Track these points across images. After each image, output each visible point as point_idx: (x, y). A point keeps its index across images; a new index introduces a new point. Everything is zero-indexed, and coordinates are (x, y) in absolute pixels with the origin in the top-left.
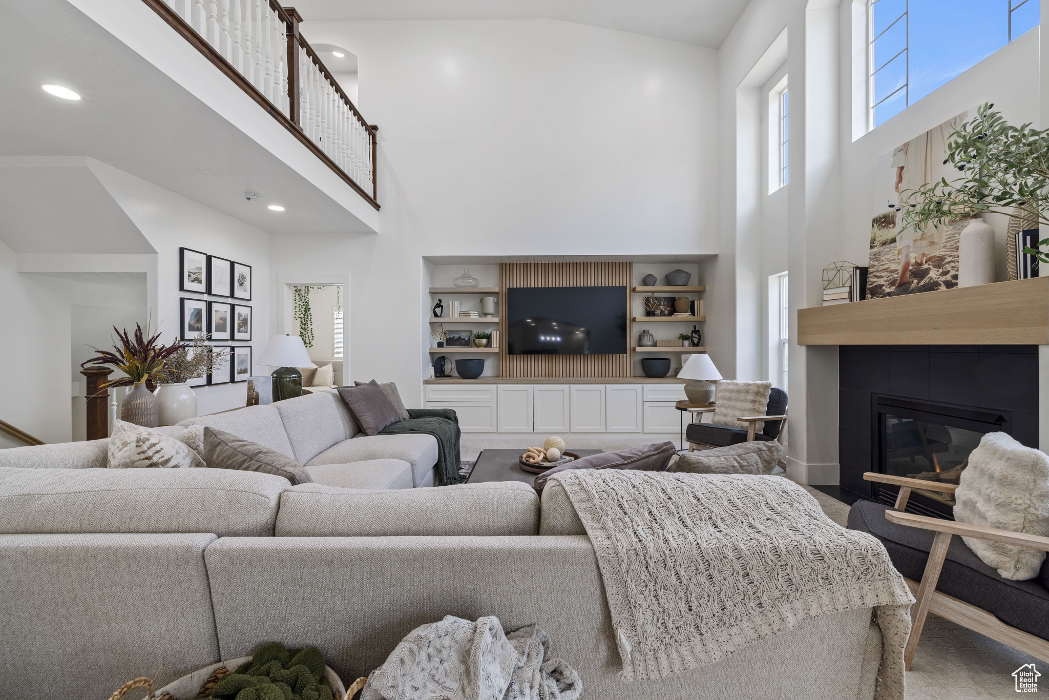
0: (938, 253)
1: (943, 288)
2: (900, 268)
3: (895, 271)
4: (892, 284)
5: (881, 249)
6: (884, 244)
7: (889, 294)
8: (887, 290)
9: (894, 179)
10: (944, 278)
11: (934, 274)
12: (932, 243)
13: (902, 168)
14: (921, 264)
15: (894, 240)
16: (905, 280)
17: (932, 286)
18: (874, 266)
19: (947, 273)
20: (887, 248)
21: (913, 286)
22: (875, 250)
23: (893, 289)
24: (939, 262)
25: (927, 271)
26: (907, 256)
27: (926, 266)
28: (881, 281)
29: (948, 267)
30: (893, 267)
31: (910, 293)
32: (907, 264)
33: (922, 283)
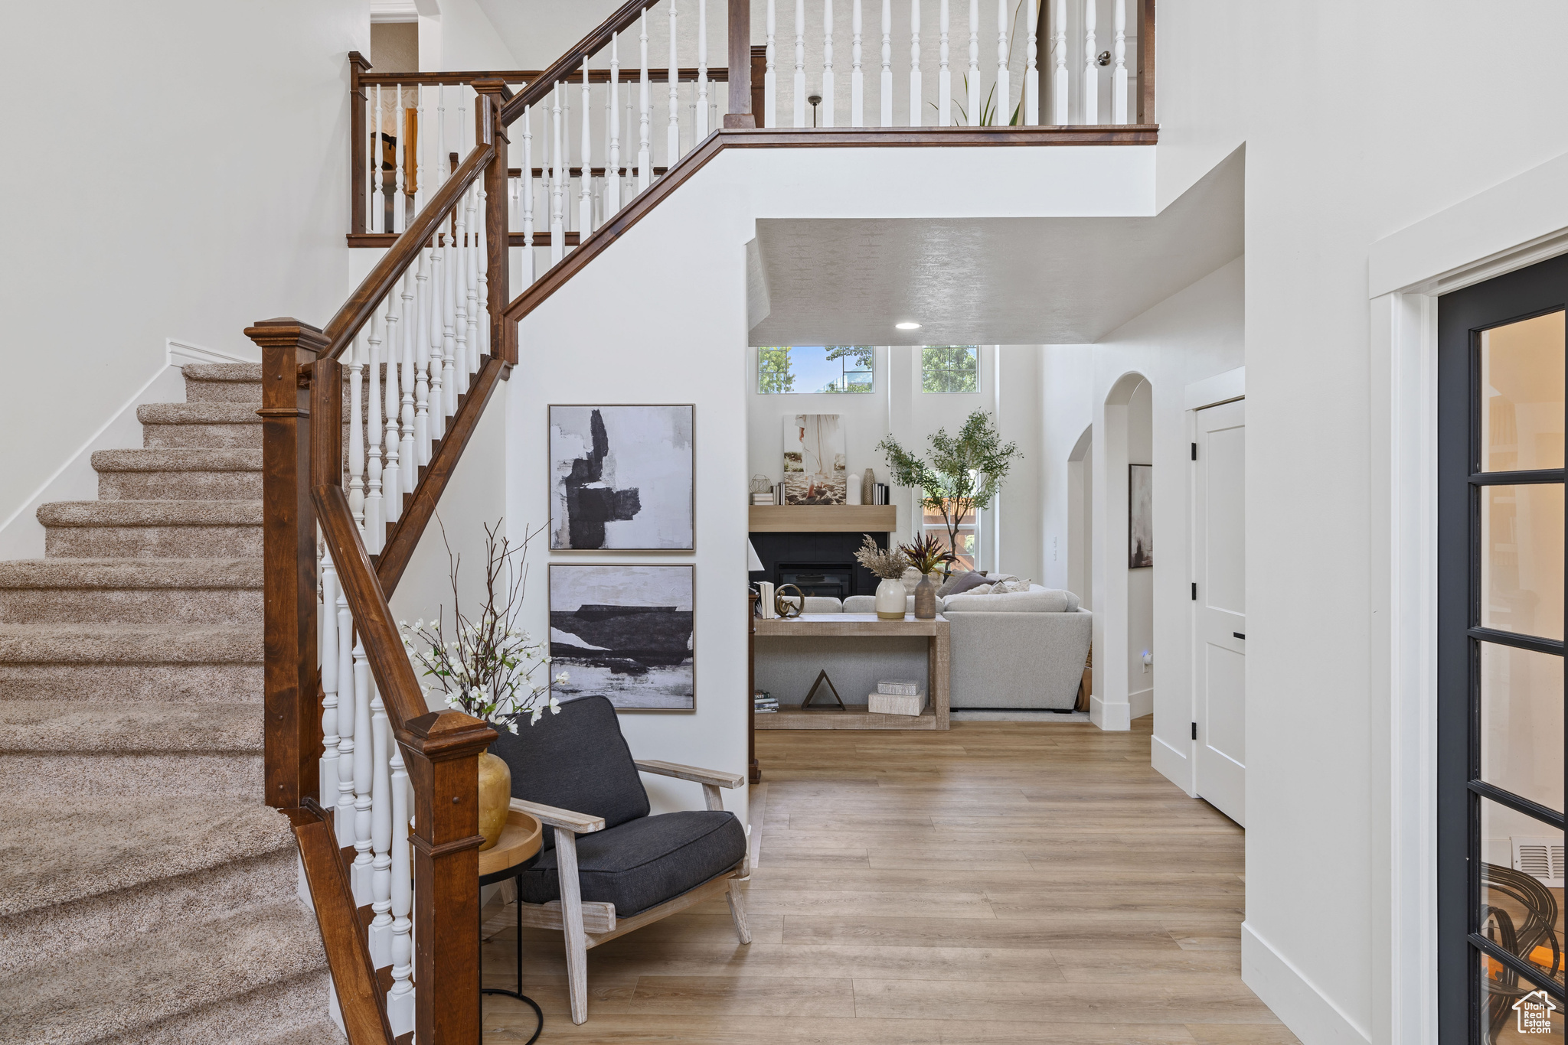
0: (831, 483)
1: (835, 503)
2: (808, 487)
3: (805, 489)
4: (804, 496)
5: (793, 473)
6: (795, 471)
7: (803, 503)
8: (801, 499)
9: (798, 434)
10: (835, 497)
11: (829, 494)
12: (826, 478)
13: (803, 429)
14: (821, 488)
15: (802, 470)
16: (812, 495)
17: (828, 502)
18: (789, 483)
19: (836, 495)
20: (798, 474)
21: (817, 499)
22: (789, 473)
23: (804, 499)
24: (831, 488)
25: (825, 492)
26: (812, 481)
27: (824, 489)
28: (795, 493)
29: (836, 492)
30: (803, 486)
31: (815, 504)
32: (812, 487)
33: (823, 498)
